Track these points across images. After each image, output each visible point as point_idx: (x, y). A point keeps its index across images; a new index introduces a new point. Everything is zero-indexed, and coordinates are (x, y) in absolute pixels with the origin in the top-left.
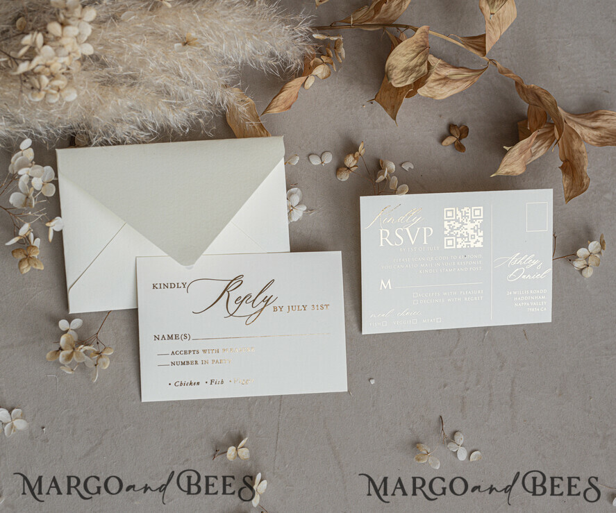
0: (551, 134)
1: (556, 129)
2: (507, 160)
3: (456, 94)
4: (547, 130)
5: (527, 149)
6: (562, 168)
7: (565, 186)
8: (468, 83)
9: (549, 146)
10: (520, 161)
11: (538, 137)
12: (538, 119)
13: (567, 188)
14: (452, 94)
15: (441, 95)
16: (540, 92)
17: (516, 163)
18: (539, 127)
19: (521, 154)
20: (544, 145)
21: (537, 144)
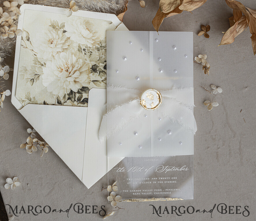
0: (246, 21)
1: (247, 19)
2: (225, 37)
3: (197, 8)
4: (244, 19)
5: (234, 31)
6: (251, 37)
7: (253, 46)
8: (202, 2)
9: (245, 27)
10: (231, 37)
11: (239, 24)
12: (238, 15)
13: (255, 47)
14: (195, 8)
15: (191, 9)
16: (236, 3)
17: (229, 38)
18: (238, 20)
19: (231, 34)
20: (243, 27)
21: (239, 27)
